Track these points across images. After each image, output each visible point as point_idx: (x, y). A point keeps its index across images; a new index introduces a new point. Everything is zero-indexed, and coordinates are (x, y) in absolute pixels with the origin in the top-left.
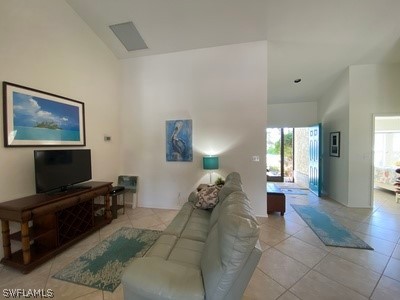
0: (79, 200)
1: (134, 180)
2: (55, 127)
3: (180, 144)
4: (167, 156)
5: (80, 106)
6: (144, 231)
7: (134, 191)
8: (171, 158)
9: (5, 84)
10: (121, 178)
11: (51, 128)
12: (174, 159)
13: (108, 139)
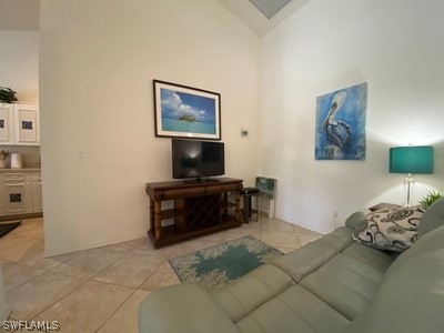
0: (206, 192)
1: (271, 184)
2: (194, 120)
3: (340, 131)
4: (316, 150)
5: (216, 97)
6: (270, 250)
7: (271, 197)
8: (323, 154)
9: (155, 81)
10: (258, 179)
11: (191, 121)
12: (329, 156)
13: (245, 133)
